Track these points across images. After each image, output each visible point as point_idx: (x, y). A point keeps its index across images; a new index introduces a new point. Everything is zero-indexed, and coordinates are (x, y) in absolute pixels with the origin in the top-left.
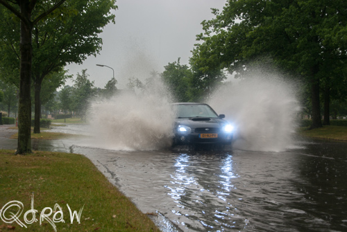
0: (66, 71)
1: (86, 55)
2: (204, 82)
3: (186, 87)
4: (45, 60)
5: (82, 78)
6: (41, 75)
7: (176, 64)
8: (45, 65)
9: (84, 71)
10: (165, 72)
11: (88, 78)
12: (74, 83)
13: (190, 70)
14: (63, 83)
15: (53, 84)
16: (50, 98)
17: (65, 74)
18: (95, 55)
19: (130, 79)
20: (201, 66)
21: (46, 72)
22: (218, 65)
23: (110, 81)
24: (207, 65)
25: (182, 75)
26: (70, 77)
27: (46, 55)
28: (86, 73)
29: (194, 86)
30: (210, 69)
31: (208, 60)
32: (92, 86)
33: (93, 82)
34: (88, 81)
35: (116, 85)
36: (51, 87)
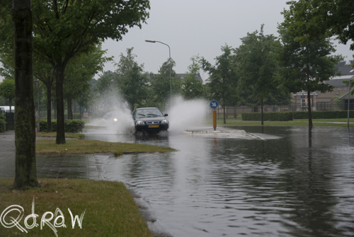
0: (103, 52)
1: (127, 27)
2: (300, 59)
3: (274, 66)
4: (68, 36)
5: (127, 60)
6: (63, 59)
7: (258, 35)
8: (68, 43)
9: (129, 51)
10: (241, 47)
11: (135, 60)
12: (117, 68)
13: (278, 41)
14: (100, 68)
15: (86, 70)
16: (84, 90)
17: (103, 56)
18: (140, 26)
19: (193, 59)
20: (297, 35)
21: (70, 55)
22: (323, 32)
23: (166, 63)
24: (306, 33)
25: (267, 49)
26: (110, 59)
27: (68, 28)
28: (132, 52)
29: (286, 65)
30: (310, 39)
31: (308, 25)
32: (141, 70)
33: (142, 66)
34: (136, 64)
35: (174, 68)
36: (84, 74)
